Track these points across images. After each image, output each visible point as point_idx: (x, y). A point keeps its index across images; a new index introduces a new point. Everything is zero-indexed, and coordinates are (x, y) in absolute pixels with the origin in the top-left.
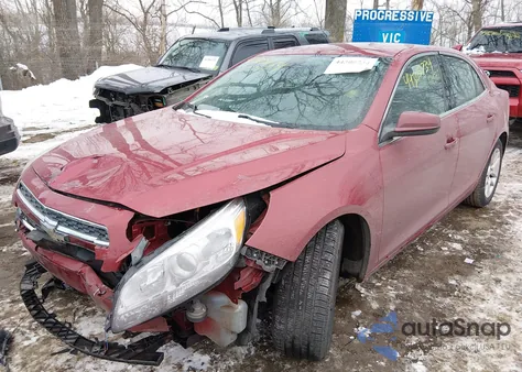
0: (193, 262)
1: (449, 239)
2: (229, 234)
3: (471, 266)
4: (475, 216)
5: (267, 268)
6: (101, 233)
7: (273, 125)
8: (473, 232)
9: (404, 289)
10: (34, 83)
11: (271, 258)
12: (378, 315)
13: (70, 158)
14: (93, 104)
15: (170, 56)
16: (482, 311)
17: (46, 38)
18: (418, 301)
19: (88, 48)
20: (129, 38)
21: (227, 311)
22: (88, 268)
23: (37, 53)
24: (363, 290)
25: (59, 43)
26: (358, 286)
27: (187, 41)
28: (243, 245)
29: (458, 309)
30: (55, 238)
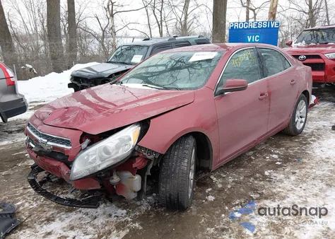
0: (111, 151)
1: (272, 153)
2: (130, 139)
3: (281, 166)
4: (291, 140)
5: (150, 157)
6: (68, 143)
7: (159, 89)
8: (287, 149)
9: (238, 178)
10: (36, 75)
11: (151, 152)
12: (221, 190)
13: (54, 109)
14: (70, 86)
15: (116, 56)
16: (280, 187)
17: (43, 48)
18: (244, 184)
19: (68, 54)
20: (94, 46)
21: (131, 179)
22: (62, 164)
23: (37, 58)
24: (215, 179)
25: (51, 52)
26: (212, 177)
27: (126, 47)
28: (136, 145)
29: (266, 187)
30: (46, 148)
